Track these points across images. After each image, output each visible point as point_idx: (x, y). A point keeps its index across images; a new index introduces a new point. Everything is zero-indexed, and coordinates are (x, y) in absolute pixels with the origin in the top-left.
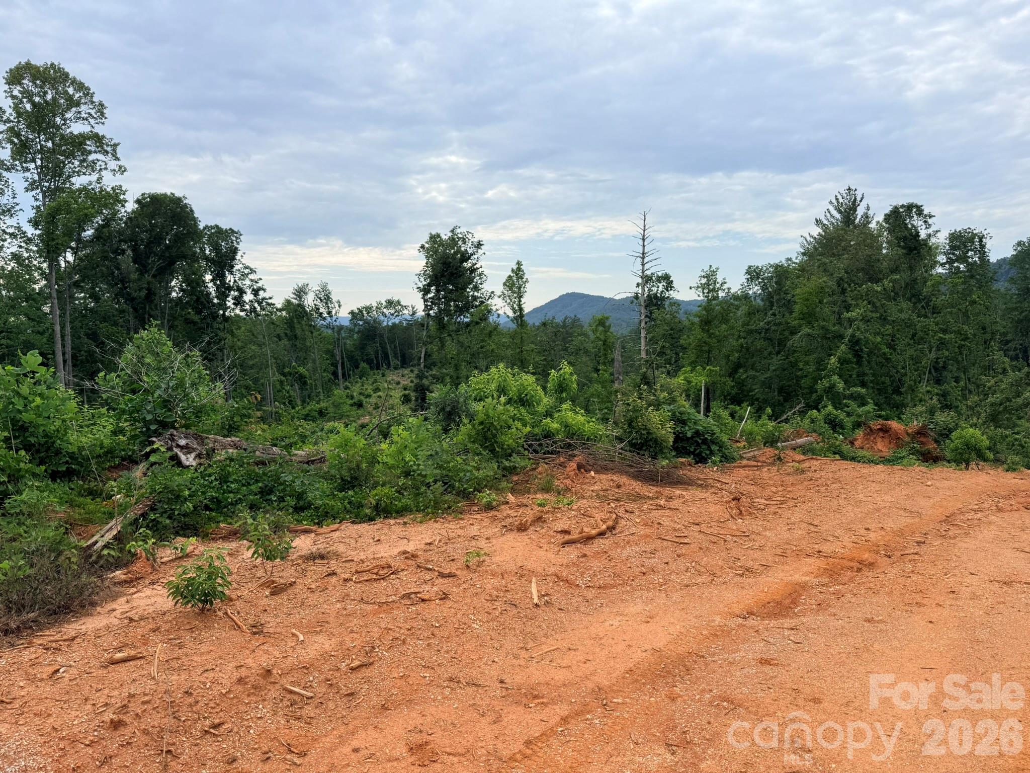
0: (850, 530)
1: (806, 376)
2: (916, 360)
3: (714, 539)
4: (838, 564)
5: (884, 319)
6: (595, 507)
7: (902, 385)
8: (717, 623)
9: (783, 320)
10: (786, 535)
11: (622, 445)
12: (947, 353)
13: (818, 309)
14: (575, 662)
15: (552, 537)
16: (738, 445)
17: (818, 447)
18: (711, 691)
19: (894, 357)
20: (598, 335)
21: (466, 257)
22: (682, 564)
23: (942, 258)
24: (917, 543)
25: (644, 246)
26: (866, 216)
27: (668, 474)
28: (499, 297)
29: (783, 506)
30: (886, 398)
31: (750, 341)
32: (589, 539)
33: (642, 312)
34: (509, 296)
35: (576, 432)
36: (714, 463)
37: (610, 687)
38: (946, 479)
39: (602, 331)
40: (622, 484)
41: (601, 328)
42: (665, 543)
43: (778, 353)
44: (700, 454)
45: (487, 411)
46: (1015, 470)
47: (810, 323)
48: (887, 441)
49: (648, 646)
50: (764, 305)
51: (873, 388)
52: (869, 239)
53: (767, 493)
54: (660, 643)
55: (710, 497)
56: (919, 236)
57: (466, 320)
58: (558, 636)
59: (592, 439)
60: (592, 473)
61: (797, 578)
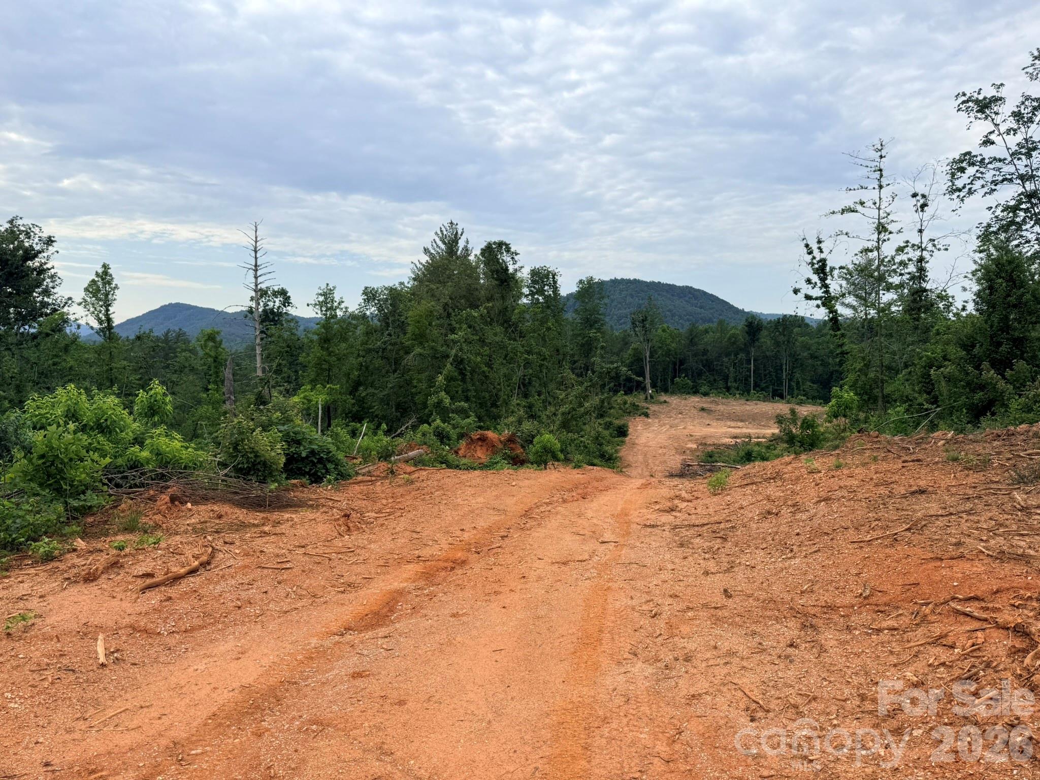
0: (448, 532)
1: (420, 393)
2: (508, 377)
3: (318, 559)
4: (434, 566)
5: (482, 341)
6: (188, 543)
7: (498, 399)
8: (313, 645)
9: (398, 340)
10: (390, 545)
11: (226, 471)
12: (531, 371)
13: (428, 331)
14: (147, 721)
15: (130, 583)
16: (355, 461)
17: (427, 458)
18: (301, 717)
19: (491, 375)
20: (207, 351)
21: (30, 254)
22: (282, 590)
23: (526, 291)
24: (502, 537)
25: (256, 258)
26: (466, 249)
27: (278, 497)
28: (80, 304)
29: (391, 517)
30: (487, 410)
31: (368, 360)
32: (177, 578)
33: (257, 327)
34: (93, 304)
35: (171, 460)
36: (329, 482)
37: (188, 738)
38: (528, 479)
39: (212, 347)
40: (223, 513)
41: (211, 344)
42: (266, 571)
43: (395, 371)
44: (315, 473)
45: (50, 442)
46: (580, 467)
47: (421, 343)
48: (484, 448)
49: (236, 685)
50: (381, 326)
51: (476, 402)
52: (469, 270)
53: (378, 506)
54: (248, 679)
55: (321, 517)
56: (508, 270)
57: (32, 331)
58: (128, 696)
59: (190, 467)
60: (189, 505)
61: (396, 585)
